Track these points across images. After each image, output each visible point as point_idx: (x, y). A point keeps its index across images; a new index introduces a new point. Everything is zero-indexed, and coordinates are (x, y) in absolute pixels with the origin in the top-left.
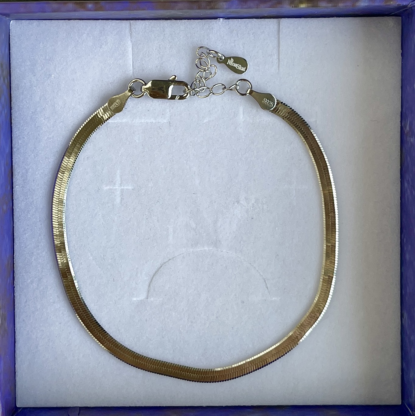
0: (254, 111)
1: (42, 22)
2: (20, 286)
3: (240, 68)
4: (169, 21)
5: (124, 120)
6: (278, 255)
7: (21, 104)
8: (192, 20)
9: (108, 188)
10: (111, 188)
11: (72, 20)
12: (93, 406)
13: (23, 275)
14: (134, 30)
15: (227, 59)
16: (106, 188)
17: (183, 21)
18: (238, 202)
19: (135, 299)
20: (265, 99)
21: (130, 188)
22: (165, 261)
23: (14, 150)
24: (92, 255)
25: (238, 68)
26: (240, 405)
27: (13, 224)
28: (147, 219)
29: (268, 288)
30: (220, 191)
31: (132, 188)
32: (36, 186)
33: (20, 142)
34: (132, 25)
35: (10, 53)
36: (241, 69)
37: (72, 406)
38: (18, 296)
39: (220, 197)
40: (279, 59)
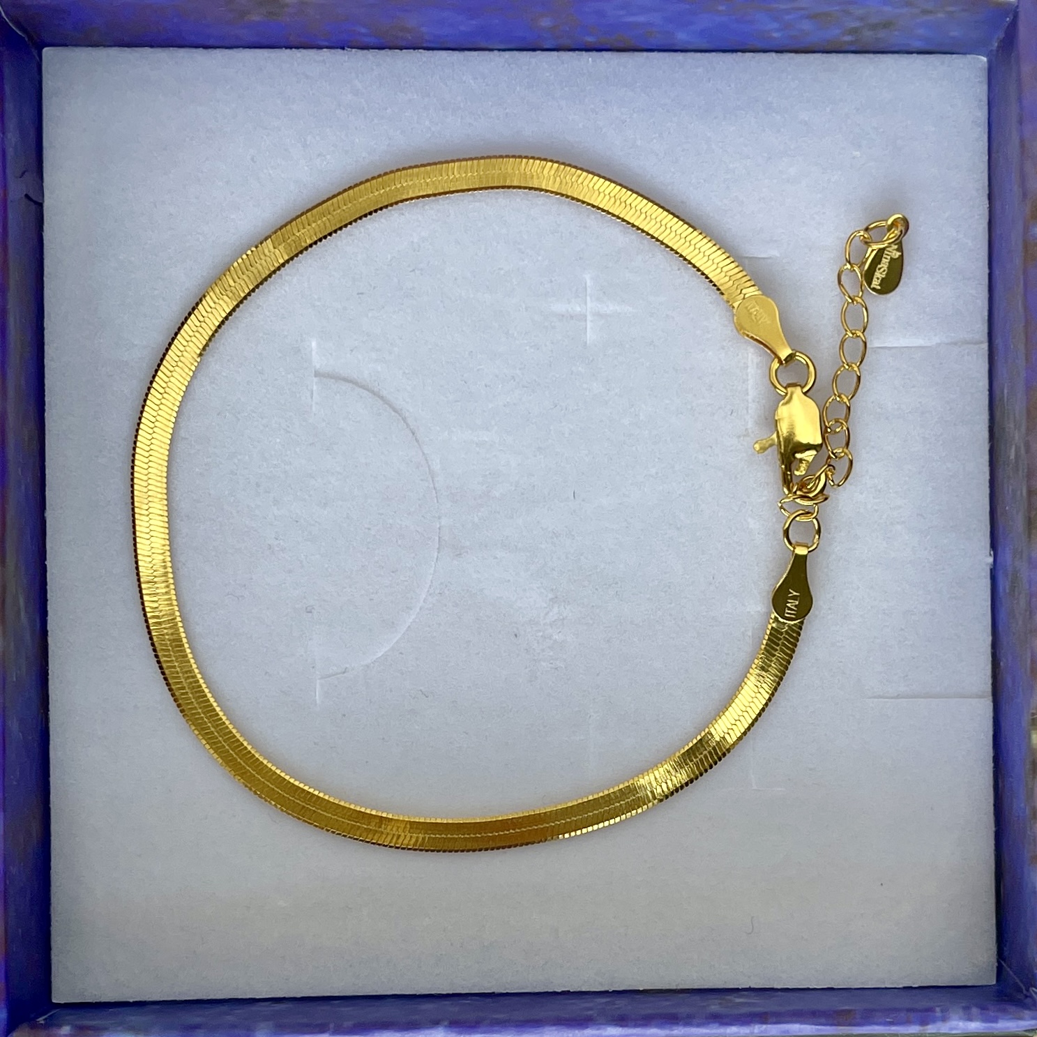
1: (984, 133)
2: (345, 62)
4: (986, 434)
7: (790, 77)
8: (988, 491)
9: (589, 283)
10: (589, 290)
11: (989, 203)
12: (45, 238)
13: (373, 70)
14: (967, 351)
16: (588, 278)
17: (987, 469)
18: (554, 600)
19: (314, 344)
21: (588, 337)
22: (410, 421)
23: (680, 56)
24: (423, 241)
26: (49, 602)
27: (499, 50)
28: (513, 377)
30: (582, 557)
31: (588, 342)
32: (592, 106)
33: (700, 70)
34: (977, 346)
35: (911, 53)
37: (44, 184)
38: (321, 58)
39: (567, 558)
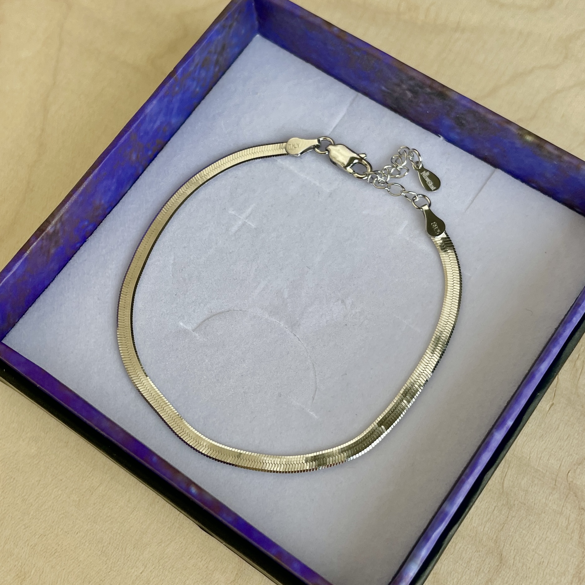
0: (417, 232)
3: (431, 184)
5: (292, 168)
6: (346, 374)
9: (233, 213)
10: (237, 215)
13: (101, 236)
14: (356, 102)
15: (423, 169)
16: (231, 212)
18: (343, 302)
19: (181, 324)
20: (435, 223)
21: (253, 226)
22: (235, 309)
24: (174, 259)
25: (428, 183)
29: (313, 399)
31: (255, 227)
33: (189, 128)
36: (430, 186)
40: (472, 201)
